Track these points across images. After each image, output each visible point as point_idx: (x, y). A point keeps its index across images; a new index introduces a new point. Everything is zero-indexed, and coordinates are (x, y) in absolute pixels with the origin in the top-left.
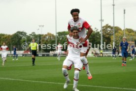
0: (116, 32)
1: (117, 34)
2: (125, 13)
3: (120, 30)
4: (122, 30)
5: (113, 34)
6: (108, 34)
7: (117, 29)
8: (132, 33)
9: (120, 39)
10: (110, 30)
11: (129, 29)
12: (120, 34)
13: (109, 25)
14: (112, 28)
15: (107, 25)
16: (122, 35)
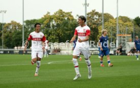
0: (105, 21)
1: (106, 23)
3: (112, 18)
4: (115, 18)
5: (101, 24)
6: (94, 24)
7: (107, 17)
8: (127, 23)
9: (111, 31)
10: (97, 18)
11: (124, 17)
12: (111, 24)
13: (96, 11)
14: (100, 15)
15: (93, 11)
16: (114, 26)
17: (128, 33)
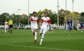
0: (67, 14)
1: (68, 15)
2: (73, 2)
3: (70, 12)
4: (72, 13)
5: (65, 16)
6: (62, 15)
7: (68, 12)
8: (78, 15)
10: (63, 12)
11: (76, 12)
14: (65, 11)
15: (62, 10)
16: (71, 16)
17: (78, 20)
